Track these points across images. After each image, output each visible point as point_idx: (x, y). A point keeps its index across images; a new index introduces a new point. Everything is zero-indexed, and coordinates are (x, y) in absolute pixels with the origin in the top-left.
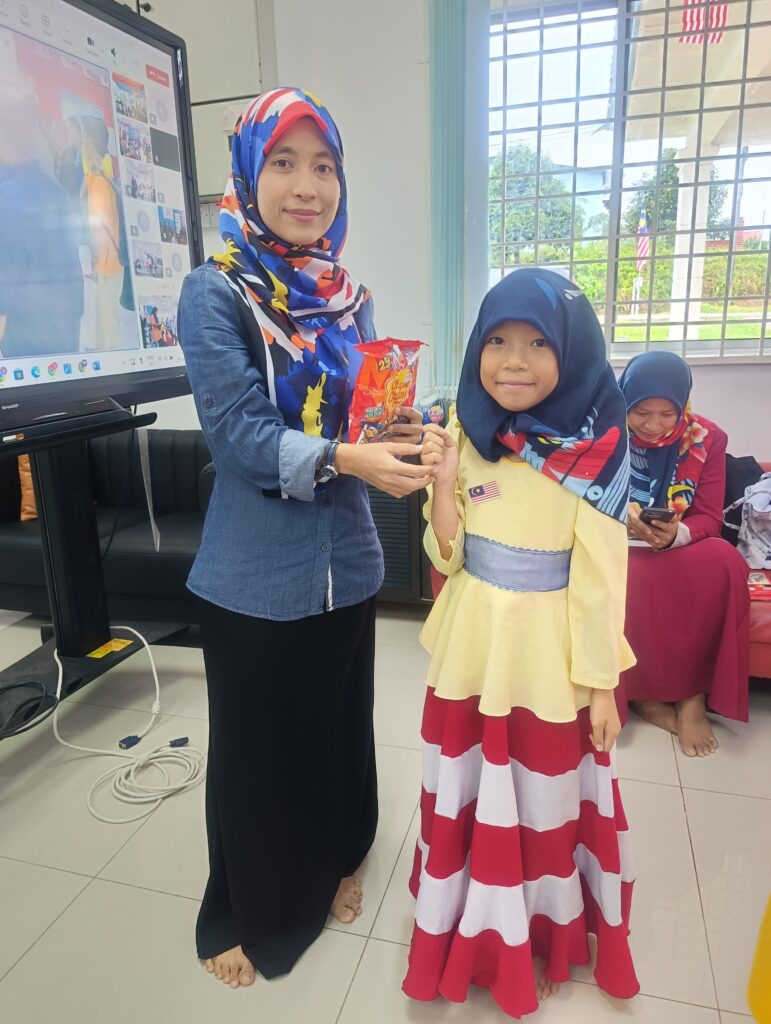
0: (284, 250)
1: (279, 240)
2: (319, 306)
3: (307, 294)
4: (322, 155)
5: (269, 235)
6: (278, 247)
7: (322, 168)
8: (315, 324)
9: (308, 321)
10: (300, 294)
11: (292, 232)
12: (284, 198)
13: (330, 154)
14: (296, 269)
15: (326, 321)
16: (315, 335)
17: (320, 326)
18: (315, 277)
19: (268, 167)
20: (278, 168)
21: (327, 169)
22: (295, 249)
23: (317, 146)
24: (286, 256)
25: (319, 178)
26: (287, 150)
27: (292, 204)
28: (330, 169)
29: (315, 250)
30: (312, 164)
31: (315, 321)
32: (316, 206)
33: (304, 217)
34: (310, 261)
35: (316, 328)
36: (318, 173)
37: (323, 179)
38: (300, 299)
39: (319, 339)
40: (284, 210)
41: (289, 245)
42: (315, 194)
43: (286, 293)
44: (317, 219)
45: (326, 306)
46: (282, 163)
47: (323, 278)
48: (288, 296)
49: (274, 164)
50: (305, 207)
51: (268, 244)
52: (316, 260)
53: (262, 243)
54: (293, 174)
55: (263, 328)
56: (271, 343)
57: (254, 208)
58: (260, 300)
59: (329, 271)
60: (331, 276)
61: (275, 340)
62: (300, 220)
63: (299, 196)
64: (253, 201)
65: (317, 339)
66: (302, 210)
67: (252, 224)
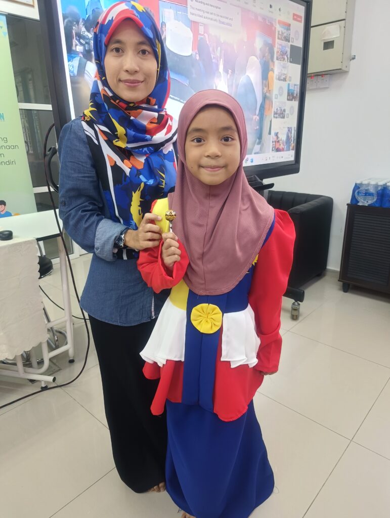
0: (125, 106)
1: (122, 100)
2: (147, 140)
3: (139, 132)
4: (141, 43)
5: (116, 97)
6: (121, 103)
7: (144, 52)
8: (145, 151)
9: (141, 149)
10: (134, 133)
11: (126, 94)
12: (119, 73)
13: (147, 42)
14: (132, 118)
15: (152, 149)
16: (145, 158)
17: (148, 152)
18: (145, 123)
19: (109, 53)
20: (114, 53)
21: (147, 53)
22: (132, 105)
23: (137, 38)
24: (126, 109)
25: (141, 58)
26: (119, 42)
27: (125, 76)
28: (149, 53)
29: (144, 105)
30: (136, 50)
31: (145, 149)
32: (140, 77)
33: (133, 84)
34: (140, 113)
35: (145, 154)
36: (141, 55)
37: (144, 59)
38: (134, 136)
39: (146, 160)
40: (120, 80)
41: (128, 103)
42: (138, 69)
43: (125, 132)
44: (141, 85)
45: (151, 140)
46: (117, 50)
47: (151, 123)
48: (126, 135)
49: (112, 50)
50: (132, 78)
51: (115, 102)
52: (144, 112)
53: (112, 101)
54: (124, 57)
55: (108, 156)
56: (113, 165)
57: (106, 80)
58: (106, 139)
59: (155, 118)
60: (156, 121)
61: (115, 162)
62: (129, 86)
63: (127, 71)
64: (105, 75)
65: (145, 160)
66: (130, 80)
67: (106, 89)
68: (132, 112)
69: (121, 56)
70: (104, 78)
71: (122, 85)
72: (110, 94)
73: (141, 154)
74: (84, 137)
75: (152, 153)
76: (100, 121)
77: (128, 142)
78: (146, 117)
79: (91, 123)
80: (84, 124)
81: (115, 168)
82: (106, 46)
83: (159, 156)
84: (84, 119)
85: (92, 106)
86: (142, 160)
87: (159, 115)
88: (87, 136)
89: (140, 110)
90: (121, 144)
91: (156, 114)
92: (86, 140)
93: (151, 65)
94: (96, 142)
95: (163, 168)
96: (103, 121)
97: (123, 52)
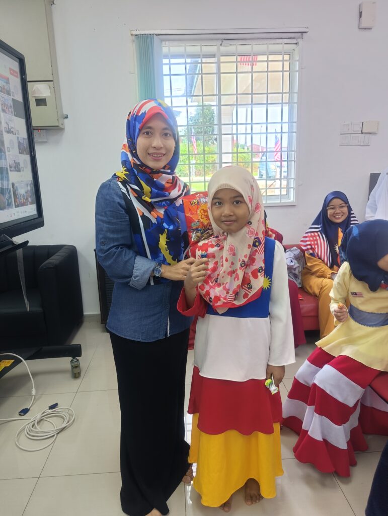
0: (150, 171)
4: (166, 129)
7: (166, 134)
9: (161, 203)
12: (148, 149)
15: (169, 203)
17: (166, 205)
25: (164, 139)
29: (163, 170)
30: (161, 133)
34: (161, 176)
45: (169, 196)
47: (168, 183)
48: (151, 192)
49: (144, 133)
51: (142, 168)
52: (164, 175)
54: (152, 138)
55: (138, 208)
56: (141, 215)
57: (136, 152)
58: (136, 196)
59: (170, 179)
60: (171, 182)
61: (143, 213)
63: (155, 147)
64: (136, 150)
66: (156, 153)
67: (135, 159)
70: (134, 151)
73: (161, 207)
75: (169, 206)
79: (124, 183)
80: (120, 184)
81: (144, 217)
82: (140, 131)
84: (120, 180)
85: (125, 171)
87: (173, 177)
88: (123, 193)
90: (148, 199)
92: (122, 195)
94: (128, 196)
96: (133, 182)
97: (152, 134)
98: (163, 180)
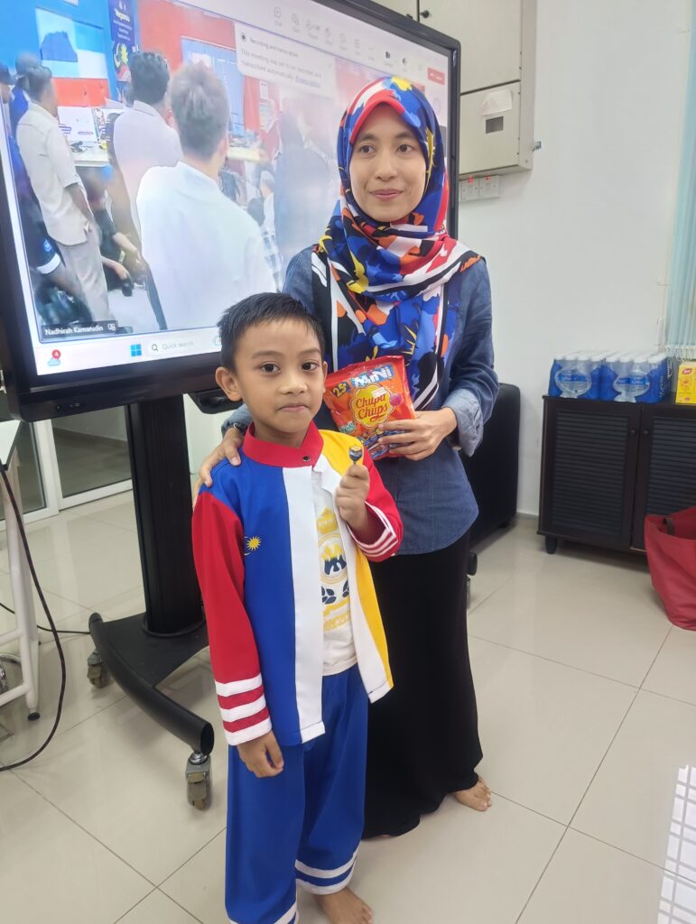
1: (370, 220)
4: (402, 136)
6: (367, 226)
7: (403, 148)
8: (394, 297)
9: (388, 295)
11: (377, 211)
12: (367, 181)
13: (411, 134)
14: (379, 248)
16: (391, 307)
17: (398, 299)
18: (400, 254)
19: (355, 155)
20: (362, 154)
21: (409, 148)
22: (381, 228)
24: (373, 235)
25: (400, 158)
26: (370, 137)
27: (376, 185)
28: (412, 148)
30: (394, 146)
31: (395, 294)
32: (398, 185)
33: (386, 196)
34: (391, 241)
35: (394, 301)
36: (400, 153)
37: (404, 158)
38: (377, 276)
40: (369, 192)
41: (378, 224)
43: (364, 270)
44: (400, 198)
45: (401, 281)
46: (366, 149)
47: (410, 254)
48: (365, 274)
49: (360, 150)
50: (386, 186)
51: (358, 224)
52: (400, 239)
53: (354, 226)
54: (375, 158)
55: (338, 303)
56: (342, 315)
57: (350, 193)
58: (338, 279)
59: (415, 247)
60: (418, 252)
61: (346, 313)
62: (383, 200)
63: (379, 178)
64: (349, 186)
65: (391, 311)
66: (383, 190)
67: (351, 207)
68: (382, 240)
69: (373, 157)
70: (347, 191)
71: (371, 198)
72: (355, 214)
73: (386, 302)
74: (310, 274)
75: (404, 299)
76: (334, 254)
77: (371, 284)
78: (401, 247)
79: (323, 257)
80: (315, 258)
81: (344, 321)
82: (353, 145)
83: (415, 305)
84: (317, 249)
85: (327, 233)
86: (387, 310)
87: (423, 243)
88: (314, 273)
89: (393, 236)
90: (358, 288)
91: (418, 242)
92: (310, 278)
93: (417, 168)
94: (324, 283)
95: (416, 325)
96: (338, 255)
97: (375, 150)
98: (400, 248)
